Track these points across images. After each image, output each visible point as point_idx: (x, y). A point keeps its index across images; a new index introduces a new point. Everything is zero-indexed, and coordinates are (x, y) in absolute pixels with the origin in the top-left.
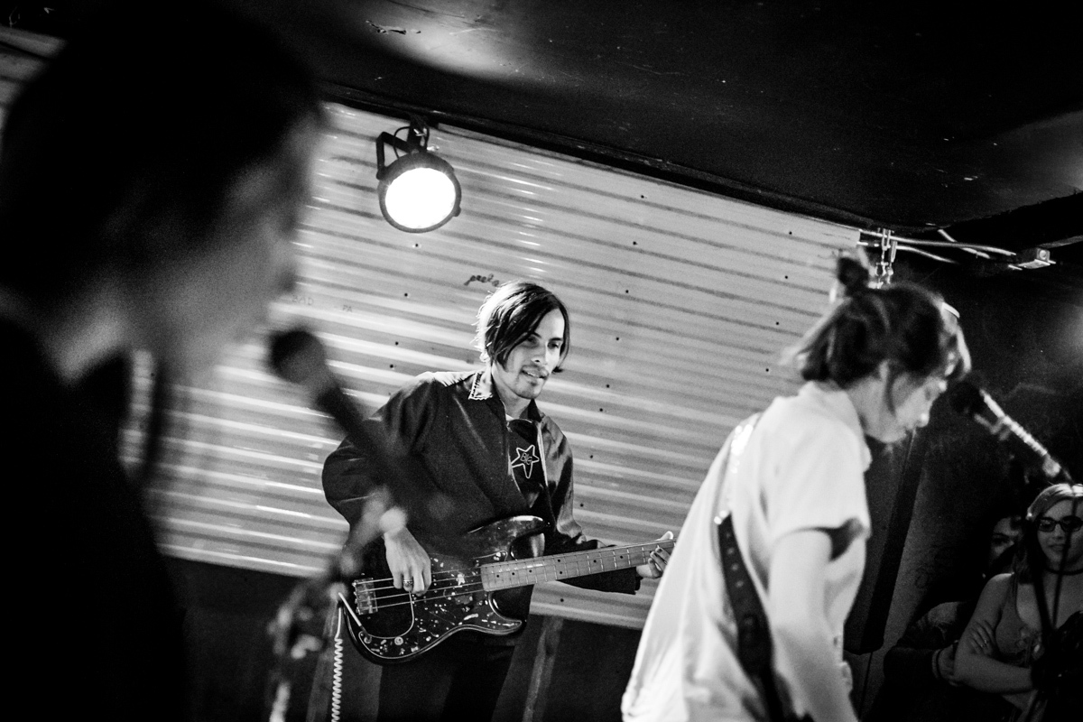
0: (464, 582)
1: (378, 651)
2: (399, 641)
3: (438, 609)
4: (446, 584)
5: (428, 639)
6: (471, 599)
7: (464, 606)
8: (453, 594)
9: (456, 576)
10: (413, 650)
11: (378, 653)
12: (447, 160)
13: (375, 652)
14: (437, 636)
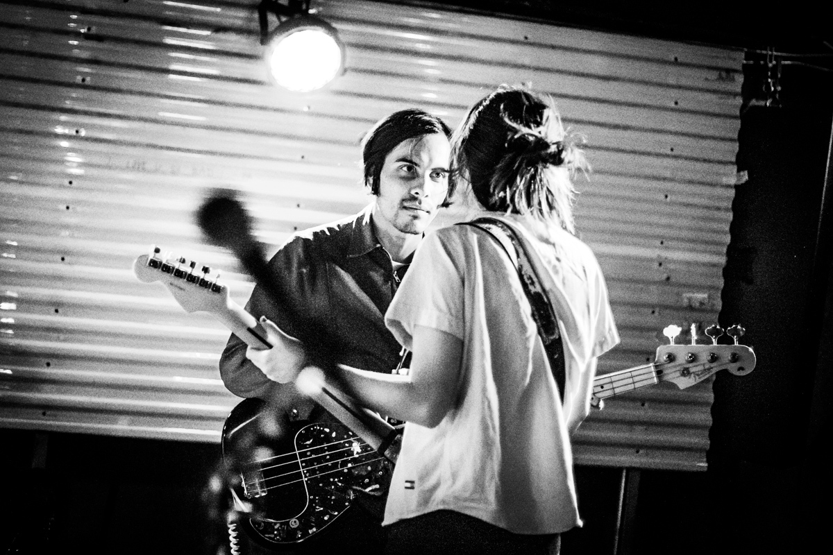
0: (360, 451)
1: (273, 536)
2: (294, 523)
3: (334, 483)
4: (341, 455)
5: (326, 518)
6: (369, 468)
7: (363, 478)
8: (350, 465)
9: (351, 446)
10: (310, 532)
11: (273, 539)
12: (328, 21)
13: (269, 538)
14: (336, 513)
